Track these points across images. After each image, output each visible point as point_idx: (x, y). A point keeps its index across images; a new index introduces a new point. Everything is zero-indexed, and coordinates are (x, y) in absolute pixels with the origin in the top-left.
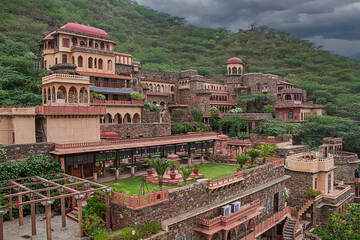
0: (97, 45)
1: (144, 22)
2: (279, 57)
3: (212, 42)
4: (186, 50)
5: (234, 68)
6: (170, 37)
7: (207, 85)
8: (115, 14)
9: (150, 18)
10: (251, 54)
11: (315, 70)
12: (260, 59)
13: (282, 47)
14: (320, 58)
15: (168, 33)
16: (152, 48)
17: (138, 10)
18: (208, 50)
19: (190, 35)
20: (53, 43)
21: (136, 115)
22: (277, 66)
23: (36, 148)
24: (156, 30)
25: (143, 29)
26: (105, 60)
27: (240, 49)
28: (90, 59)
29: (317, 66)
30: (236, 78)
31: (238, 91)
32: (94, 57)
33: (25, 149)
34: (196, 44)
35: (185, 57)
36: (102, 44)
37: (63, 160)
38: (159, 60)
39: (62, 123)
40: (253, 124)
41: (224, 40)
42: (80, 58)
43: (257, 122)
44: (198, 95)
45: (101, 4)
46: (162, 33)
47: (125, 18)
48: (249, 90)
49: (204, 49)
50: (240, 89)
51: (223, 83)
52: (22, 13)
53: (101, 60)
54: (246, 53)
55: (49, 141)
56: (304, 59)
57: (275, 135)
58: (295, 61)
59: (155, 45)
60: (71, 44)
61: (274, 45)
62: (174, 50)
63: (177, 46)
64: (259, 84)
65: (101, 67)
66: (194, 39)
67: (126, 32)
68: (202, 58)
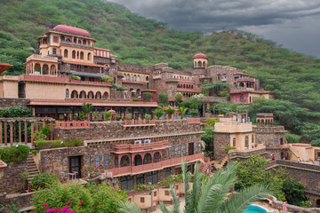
0: (80, 41)
1: (132, 26)
2: (242, 54)
3: (188, 42)
4: (166, 48)
5: (200, 62)
6: (153, 38)
7: (176, 75)
8: (109, 20)
9: (138, 23)
10: (219, 51)
11: (271, 64)
12: (226, 56)
13: (246, 46)
14: (278, 54)
15: (152, 36)
16: (137, 47)
17: (129, 17)
18: (184, 49)
19: (171, 37)
20: (46, 40)
21: (106, 93)
22: (238, 61)
23: (17, 101)
24: (143, 33)
25: (131, 32)
26: (86, 52)
27: (210, 47)
28: (74, 52)
29: (274, 60)
30: (201, 70)
31: (202, 80)
32: (76, 50)
33: (9, 101)
34: (174, 44)
35: (163, 54)
36: (85, 41)
37: (34, 109)
38: (140, 57)
39: (37, 87)
40: (208, 105)
41: (198, 40)
42: (66, 51)
43: (212, 103)
44: (167, 83)
45: (98, 12)
46: (147, 35)
47: (116, 24)
48: (211, 79)
49: (179, 47)
50: (203, 79)
51: (190, 74)
52: (29, 19)
53: (82, 53)
54: (214, 51)
55: (27, 98)
56: (263, 55)
57: (224, 113)
58: (255, 56)
59: (139, 45)
60: (60, 40)
61: (239, 44)
62: (156, 49)
63: (158, 46)
64: (219, 75)
65: (82, 58)
66: (173, 40)
67: (116, 35)
68: (177, 55)
